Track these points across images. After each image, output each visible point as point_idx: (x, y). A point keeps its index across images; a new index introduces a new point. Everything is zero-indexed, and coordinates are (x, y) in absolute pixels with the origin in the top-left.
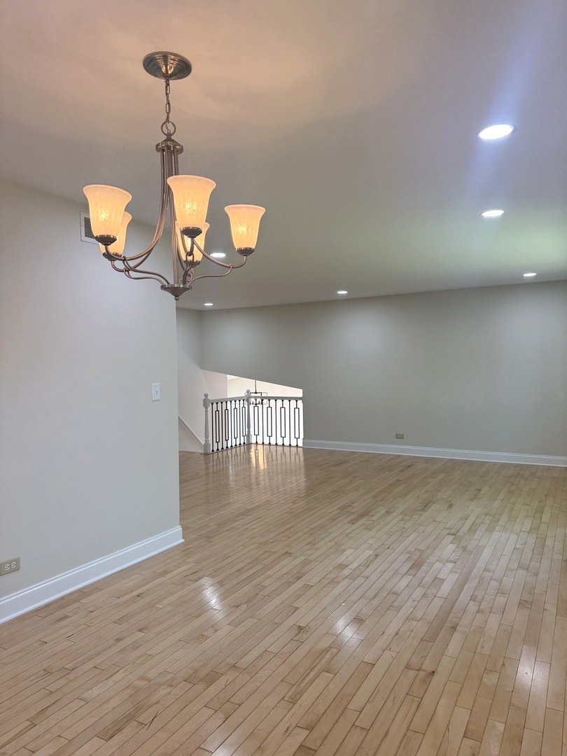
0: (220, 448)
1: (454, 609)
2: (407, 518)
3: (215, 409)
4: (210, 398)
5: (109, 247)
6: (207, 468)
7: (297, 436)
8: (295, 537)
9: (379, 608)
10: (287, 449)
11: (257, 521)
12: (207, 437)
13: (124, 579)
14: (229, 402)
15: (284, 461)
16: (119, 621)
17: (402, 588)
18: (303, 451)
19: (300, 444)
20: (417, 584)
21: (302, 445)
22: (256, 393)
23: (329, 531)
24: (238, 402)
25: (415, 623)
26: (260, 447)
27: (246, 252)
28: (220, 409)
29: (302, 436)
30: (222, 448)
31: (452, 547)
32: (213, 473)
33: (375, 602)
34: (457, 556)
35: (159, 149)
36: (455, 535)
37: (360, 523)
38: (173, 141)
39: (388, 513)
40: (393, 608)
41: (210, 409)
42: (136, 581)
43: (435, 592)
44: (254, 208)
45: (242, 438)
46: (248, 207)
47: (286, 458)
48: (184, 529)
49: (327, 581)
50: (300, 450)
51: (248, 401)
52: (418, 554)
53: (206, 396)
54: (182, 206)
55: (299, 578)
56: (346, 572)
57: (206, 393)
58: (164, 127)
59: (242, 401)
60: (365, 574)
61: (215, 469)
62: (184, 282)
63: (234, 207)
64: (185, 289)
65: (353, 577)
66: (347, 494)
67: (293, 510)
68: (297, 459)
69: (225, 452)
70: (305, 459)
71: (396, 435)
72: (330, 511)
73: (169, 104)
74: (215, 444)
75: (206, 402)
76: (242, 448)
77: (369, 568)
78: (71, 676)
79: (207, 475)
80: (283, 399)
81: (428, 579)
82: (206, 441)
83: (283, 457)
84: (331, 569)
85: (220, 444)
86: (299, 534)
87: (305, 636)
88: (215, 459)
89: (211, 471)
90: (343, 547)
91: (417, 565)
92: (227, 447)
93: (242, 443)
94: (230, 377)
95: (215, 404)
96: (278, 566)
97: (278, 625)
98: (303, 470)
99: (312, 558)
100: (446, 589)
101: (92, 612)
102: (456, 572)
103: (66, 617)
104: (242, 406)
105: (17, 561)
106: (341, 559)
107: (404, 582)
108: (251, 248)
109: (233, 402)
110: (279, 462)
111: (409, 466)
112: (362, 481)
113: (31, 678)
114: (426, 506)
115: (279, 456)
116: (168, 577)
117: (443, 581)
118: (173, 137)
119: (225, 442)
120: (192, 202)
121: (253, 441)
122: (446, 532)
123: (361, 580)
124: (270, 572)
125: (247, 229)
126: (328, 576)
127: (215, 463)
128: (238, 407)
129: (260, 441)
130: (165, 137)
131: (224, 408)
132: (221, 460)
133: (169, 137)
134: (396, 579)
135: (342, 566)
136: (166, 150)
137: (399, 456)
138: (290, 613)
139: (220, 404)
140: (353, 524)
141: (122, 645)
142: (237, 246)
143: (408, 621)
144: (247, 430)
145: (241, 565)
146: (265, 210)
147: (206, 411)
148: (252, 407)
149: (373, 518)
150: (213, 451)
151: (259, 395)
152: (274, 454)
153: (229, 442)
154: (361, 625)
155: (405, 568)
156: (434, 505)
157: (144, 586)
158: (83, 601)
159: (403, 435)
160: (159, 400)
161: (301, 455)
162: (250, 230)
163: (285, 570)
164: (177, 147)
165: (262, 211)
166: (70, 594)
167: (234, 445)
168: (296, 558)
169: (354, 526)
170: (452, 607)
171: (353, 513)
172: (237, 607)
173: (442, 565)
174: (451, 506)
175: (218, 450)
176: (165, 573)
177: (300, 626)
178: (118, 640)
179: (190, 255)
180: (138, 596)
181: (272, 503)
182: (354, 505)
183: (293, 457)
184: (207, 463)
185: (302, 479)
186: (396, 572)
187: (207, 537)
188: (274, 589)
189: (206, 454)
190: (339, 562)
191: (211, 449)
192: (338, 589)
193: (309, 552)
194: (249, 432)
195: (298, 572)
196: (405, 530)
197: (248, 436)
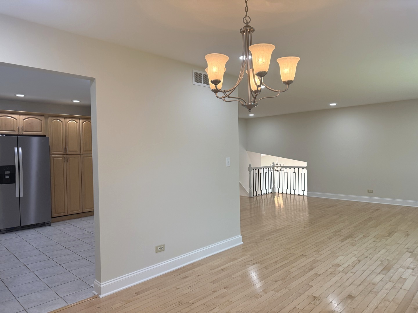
0: (258, 194)
1: (415, 298)
2: (378, 240)
3: (255, 173)
4: (252, 166)
5: (217, 86)
6: (251, 205)
7: (303, 189)
8: (307, 247)
9: (364, 291)
10: (297, 197)
11: (284, 236)
12: (250, 188)
13: (214, 260)
14: (262, 169)
15: (295, 203)
16: (213, 282)
17: (378, 281)
18: (307, 198)
19: (305, 194)
20: (388, 280)
21: (306, 195)
22: (277, 164)
23: (327, 245)
24: (267, 169)
25: (388, 303)
26: (280, 195)
27: (288, 83)
28: (257, 173)
29: (306, 189)
30: (259, 195)
31: (410, 260)
32: (254, 208)
33: (361, 288)
34: (414, 265)
35: (242, 32)
36: (412, 253)
37: (347, 241)
38: (249, 26)
39: (365, 236)
40: (372, 293)
41: (252, 172)
42: (220, 262)
43: (400, 285)
44: (294, 58)
45: (270, 189)
46: (290, 58)
47: (296, 202)
48: (243, 237)
49: (329, 273)
50: (305, 198)
51: (273, 169)
52: (387, 262)
53: (250, 165)
54: (257, 60)
55: (311, 270)
56: (341, 269)
57: (250, 163)
58: (244, 19)
59: (270, 169)
60: (352, 271)
61: (255, 206)
62: (254, 102)
63: (282, 59)
64: (254, 105)
65: (345, 272)
66: (338, 224)
67: (304, 232)
68: (304, 203)
69: (260, 197)
70: (309, 203)
71: (368, 190)
72: (327, 234)
73: (247, 7)
74: (255, 192)
75: (250, 169)
76: (270, 195)
77: (355, 267)
78: (192, 307)
79: (251, 209)
80: (294, 168)
81: (395, 278)
82: (250, 190)
83: (295, 202)
84: (331, 266)
85: (258, 192)
86: (309, 245)
87: (318, 302)
88: (255, 200)
89: (253, 207)
90: (337, 255)
91: (387, 269)
92: (262, 194)
93: (270, 192)
94: (262, 155)
95: (255, 170)
96: (298, 262)
97: (301, 294)
98: (307, 210)
99: (318, 259)
100: (408, 285)
101: (199, 276)
102: (414, 275)
103: (186, 277)
104: (270, 171)
105: (164, 246)
106: (337, 261)
107: (379, 277)
108: (291, 81)
109: (265, 169)
110: (292, 204)
111: (377, 210)
112: (346, 217)
113: (173, 305)
114: (390, 234)
115: (292, 201)
116: (236, 261)
117: (405, 280)
118: (249, 24)
119: (260, 191)
120: (263, 58)
121: (277, 191)
122: (406, 250)
123: (350, 274)
124: (294, 265)
125: (290, 70)
126: (329, 270)
127: (255, 203)
128: (267, 171)
129: (280, 192)
130: (245, 25)
131: (260, 172)
132: (258, 201)
133: (247, 25)
134: (373, 276)
135: (338, 265)
136: (246, 32)
137: (370, 203)
138: (308, 288)
139: (257, 170)
140: (343, 242)
141: (216, 294)
142: (283, 81)
143: (383, 301)
144: (273, 185)
145: (277, 259)
146: (300, 58)
147: (250, 174)
148: (275, 172)
149: (355, 239)
150: (254, 196)
151: (279, 165)
152: (289, 199)
153: (263, 191)
154: (352, 300)
155: (379, 270)
156: (396, 234)
157: (225, 265)
158: (195, 269)
159: (372, 191)
160: (230, 167)
161: (306, 200)
162: (291, 70)
163: (303, 264)
164: (252, 29)
165: (298, 59)
166: (187, 266)
167: (265, 193)
168: (308, 258)
169: (344, 243)
170: (414, 296)
171: (342, 235)
172: (277, 281)
173: (404, 270)
174: (407, 235)
175: (256, 195)
176: (235, 259)
177: (314, 296)
178: (214, 292)
179: (259, 87)
180: (222, 270)
181: (291, 227)
182: (343, 231)
183: (301, 202)
184: (250, 202)
185: (307, 214)
186: (373, 272)
187: (255, 242)
188: (297, 274)
189: (250, 198)
190: (336, 263)
191: (253, 195)
192: (336, 278)
193: (315, 256)
194: (274, 186)
195: (310, 266)
196: (377, 247)
197: (274, 188)
